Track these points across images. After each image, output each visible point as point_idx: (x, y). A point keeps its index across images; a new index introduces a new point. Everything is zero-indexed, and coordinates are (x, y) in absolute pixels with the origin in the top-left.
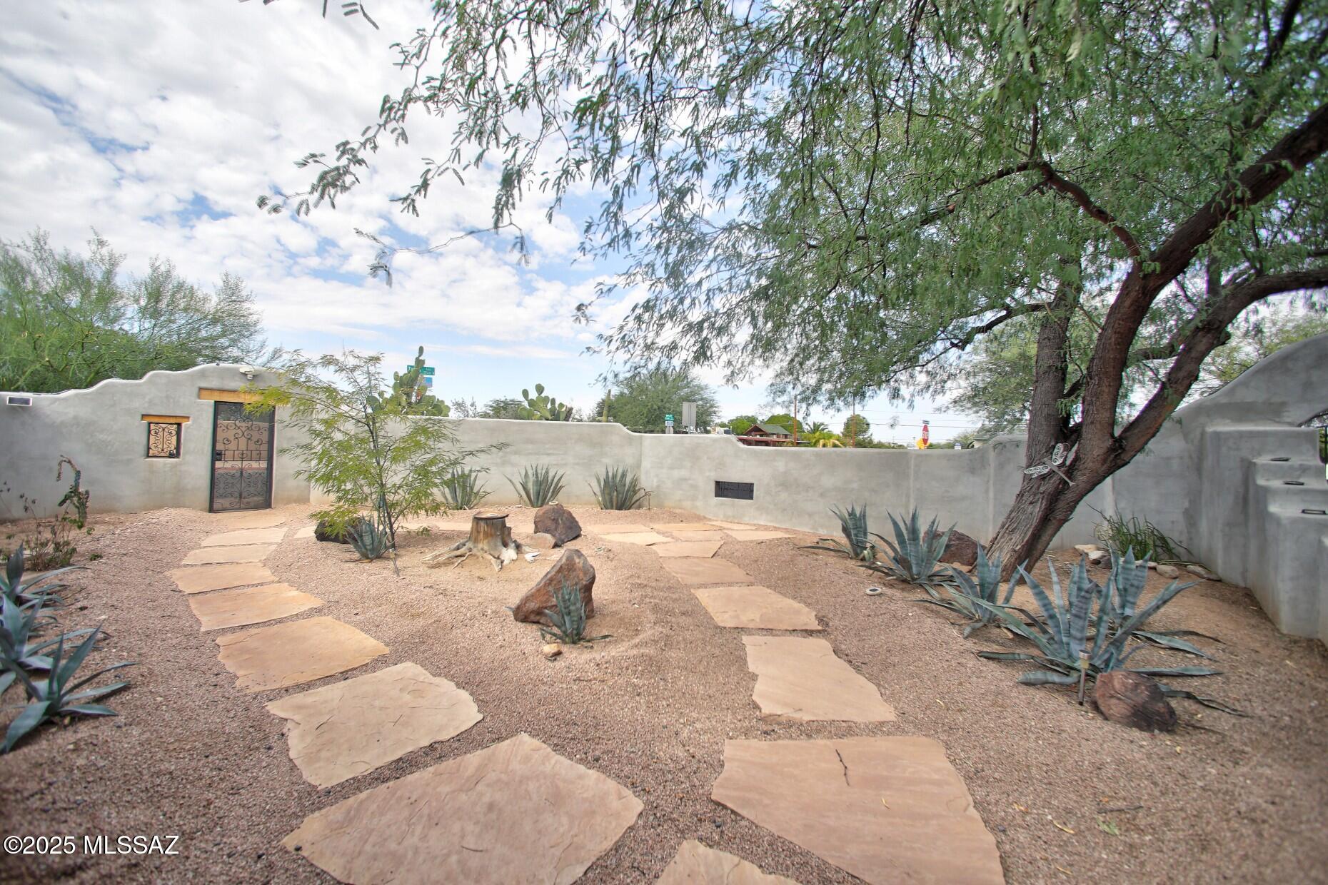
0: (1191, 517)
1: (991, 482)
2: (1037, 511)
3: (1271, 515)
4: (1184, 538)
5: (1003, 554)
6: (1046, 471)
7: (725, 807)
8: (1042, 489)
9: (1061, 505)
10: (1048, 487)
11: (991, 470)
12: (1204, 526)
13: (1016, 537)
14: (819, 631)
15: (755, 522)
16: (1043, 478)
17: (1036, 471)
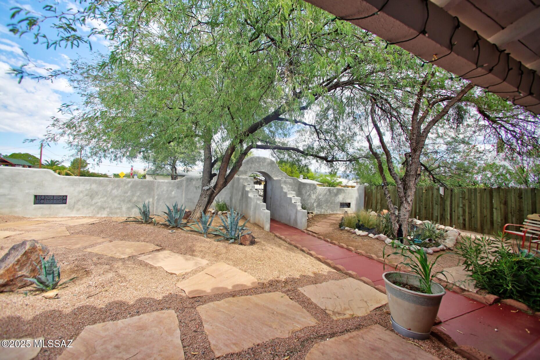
0: (231, 199)
1: (184, 192)
2: (206, 200)
3: (249, 197)
4: (229, 204)
5: (198, 214)
6: (208, 188)
7: (195, 297)
8: (207, 193)
9: (212, 197)
10: (209, 192)
11: (184, 187)
12: (233, 201)
13: (201, 208)
14: (161, 249)
15: (68, 216)
16: (208, 190)
17: (206, 188)
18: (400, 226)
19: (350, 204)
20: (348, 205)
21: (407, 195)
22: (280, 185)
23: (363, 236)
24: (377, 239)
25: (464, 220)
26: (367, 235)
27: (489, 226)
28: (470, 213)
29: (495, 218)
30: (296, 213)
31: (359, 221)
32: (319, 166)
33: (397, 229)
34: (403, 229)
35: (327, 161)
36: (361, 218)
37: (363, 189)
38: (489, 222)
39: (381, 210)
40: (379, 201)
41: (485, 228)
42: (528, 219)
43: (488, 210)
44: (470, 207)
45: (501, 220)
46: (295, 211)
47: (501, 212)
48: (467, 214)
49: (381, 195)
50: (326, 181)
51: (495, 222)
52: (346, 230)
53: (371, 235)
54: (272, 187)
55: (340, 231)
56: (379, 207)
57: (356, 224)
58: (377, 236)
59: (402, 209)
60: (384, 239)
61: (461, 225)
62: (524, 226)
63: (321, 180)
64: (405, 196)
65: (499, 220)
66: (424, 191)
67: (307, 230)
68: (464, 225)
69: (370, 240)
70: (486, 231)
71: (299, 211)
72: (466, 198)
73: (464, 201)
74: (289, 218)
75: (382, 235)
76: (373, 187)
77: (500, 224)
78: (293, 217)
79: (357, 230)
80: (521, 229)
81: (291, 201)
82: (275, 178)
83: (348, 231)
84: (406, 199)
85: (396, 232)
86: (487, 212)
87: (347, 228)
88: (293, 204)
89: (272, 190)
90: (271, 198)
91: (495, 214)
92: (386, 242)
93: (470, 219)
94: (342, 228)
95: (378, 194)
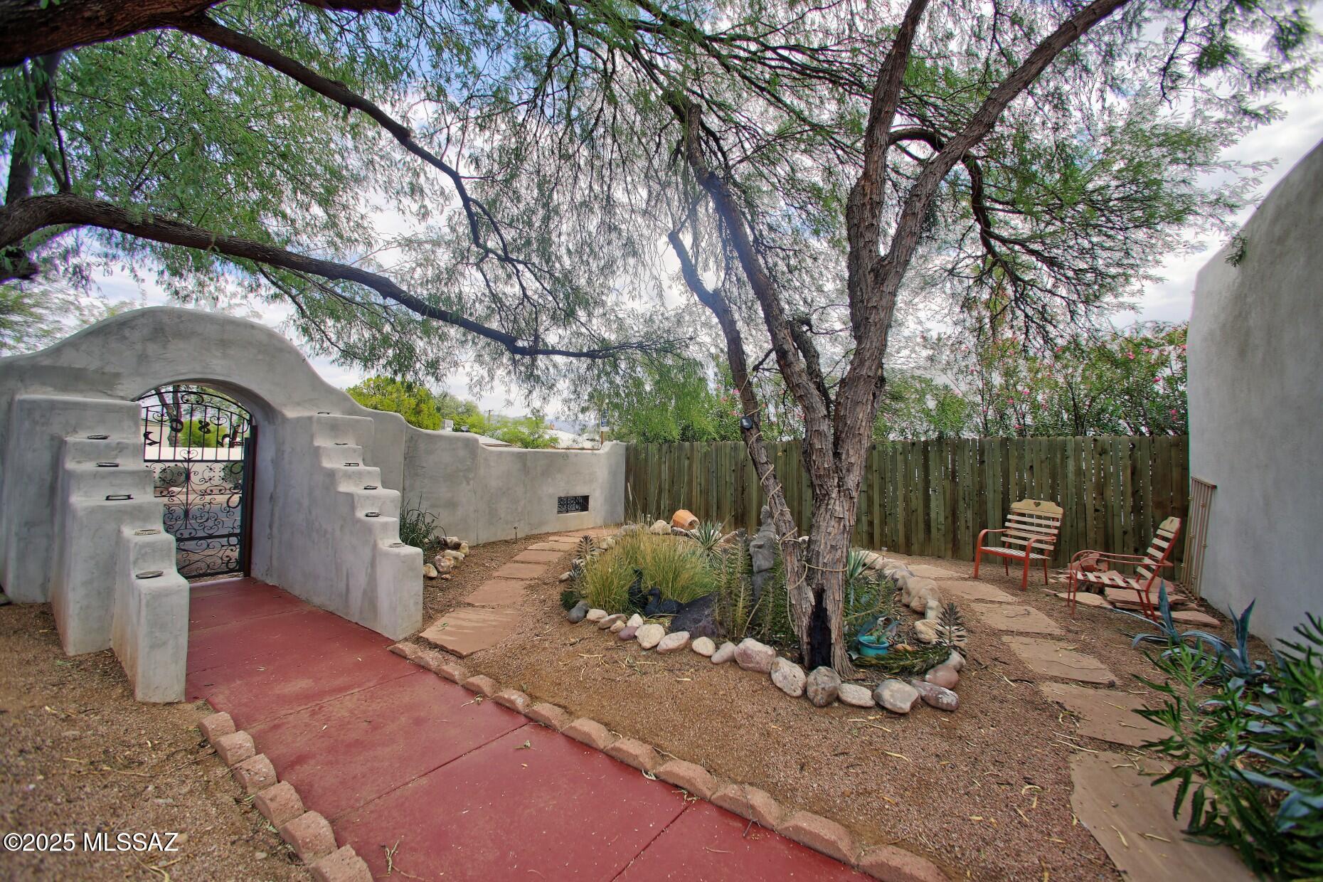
18: (820, 594)
19: (586, 498)
20: (582, 503)
21: (844, 465)
22: (312, 437)
23: (671, 652)
24: (733, 661)
25: (871, 523)
26: (687, 648)
27: (921, 535)
28: (882, 506)
29: (933, 515)
30: (373, 564)
31: (639, 574)
32: (486, 375)
33: (810, 610)
34: (830, 606)
35: (514, 350)
36: (647, 562)
37: (623, 451)
38: (921, 526)
39: (672, 511)
40: (667, 487)
41: (914, 540)
42: (1014, 513)
43: (920, 494)
44: (882, 492)
45: (946, 518)
46: (367, 553)
47: (944, 499)
48: (876, 508)
49: (670, 468)
50: (517, 437)
51: (933, 524)
52: (594, 622)
53: (704, 645)
54: (280, 452)
55: (566, 628)
56: (665, 502)
57: (632, 592)
58: (728, 648)
59: (823, 524)
60: (764, 666)
61: (865, 536)
62: (1009, 532)
63: (505, 433)
64: (837, 470)
65: (942, 519)
66: (780, 454)
67: (418, 640)
68: (871, 536)
69: (703, 673)
70: (915, 547)
71: (387, 554)
72: (874, 468)
73: (870, 477)
74: (342, 585)
75: (751, 644)
76: (653, 448)
77: (943, 527)
78: (360, 581)
79: (636, 619)
80: (1003, 539)
81: (353, 508)
82: (291, 413)
83: (603, 629)
84: (840, 479)
85: (805, 621)
86: (917, 503)
87: (594, 614)
88: (359, 521)
89: (276, 462)
90: (271, 497)
91: (933, 504)
92: (776, 677)
93: (884, 522)
94: (575, 613)
95: (663, 466)
